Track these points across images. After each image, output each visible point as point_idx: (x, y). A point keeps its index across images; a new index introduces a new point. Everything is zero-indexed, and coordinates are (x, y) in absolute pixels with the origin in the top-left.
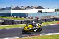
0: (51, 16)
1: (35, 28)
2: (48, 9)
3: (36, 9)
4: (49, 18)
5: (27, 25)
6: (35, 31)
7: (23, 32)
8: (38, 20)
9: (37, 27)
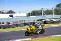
0: (23, 21)
1: (38, 30)
2: (20, 13)
3: (7, 13)
4: (20, 23)
5: (30, 27)
6: (38, 32)
7: (26, 34)
8: (9, 25)
9: (40, 28)
